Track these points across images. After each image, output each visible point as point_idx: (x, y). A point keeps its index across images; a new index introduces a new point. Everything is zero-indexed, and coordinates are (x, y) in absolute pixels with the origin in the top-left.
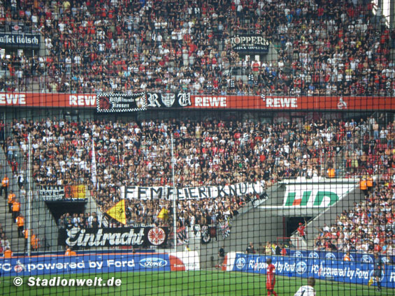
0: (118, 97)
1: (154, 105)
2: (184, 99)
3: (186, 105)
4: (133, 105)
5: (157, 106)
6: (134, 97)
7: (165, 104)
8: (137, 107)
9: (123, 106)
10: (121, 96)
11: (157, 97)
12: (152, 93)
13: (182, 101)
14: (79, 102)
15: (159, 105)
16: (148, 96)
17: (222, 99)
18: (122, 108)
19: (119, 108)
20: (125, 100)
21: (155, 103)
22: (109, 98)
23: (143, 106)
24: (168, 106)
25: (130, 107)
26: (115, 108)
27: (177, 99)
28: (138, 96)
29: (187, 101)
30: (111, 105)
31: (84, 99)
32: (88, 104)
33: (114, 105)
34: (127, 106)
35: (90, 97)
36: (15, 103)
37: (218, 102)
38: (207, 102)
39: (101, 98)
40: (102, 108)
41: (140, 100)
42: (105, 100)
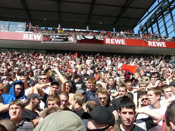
0: (56, 36)
1: (80, 39)
3: (101, 39)
4: (66, 40)
5: (82, 39)
6: (67, 36)
8: (68, 41)
9: (59, 40)
10: (58, 35)
11: (82, 36)
12: (79, 35)
16: (76, 36)
19: (56, 41)
22: (50, 36)
23: (72, 41)
26: (53, 41)
27: (95, 37)
28: (69, 36)
30: (51, 40)
31: (33, 36)
32: (35, 39)
33: (53, 39)
34: (62, 40)
35: (38, 35)
37: (120, 42)
38: (114, 41)
39: (44, 36)
40: (45, 41)
41: (70, 37)
42: (47, 36)
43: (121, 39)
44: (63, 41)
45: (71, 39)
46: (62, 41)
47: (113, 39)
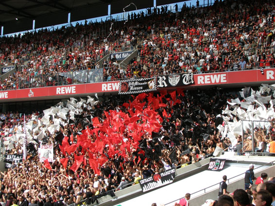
0: (135, 82)
2: (187, 79)
3: (189, 83)
4: (146, 87)
5: (164, 86)
6: (147, 81)
7: (171, 84)
8: (148, 88)
9: (138, 88)
10: (138, 81)
11: (165, 79)
12: (162, 77)
13: (186, 80)
14: (108, 88)
15: (166, 85)
16: (158, 79)
17: (222, 75)
18: (137, 90)
19: (135, 90)
20: (140, 84)
21: (163, 84)
22: (128, 83)
23: (153, 87)
24: (174, 85)
26: (132, 91)
27: (181, 79)
28: (150, 80)
29: (190, 80)
30: (129, 88)
31: (112, 85)
32: (114, 89)
33: (132, 88)
34: (142, 88)
35: (116, 84)
36: (70, 92)
37: (218, 79)
38: (209, 79)
39: (122, 84)
40: (123, 91)
41: (151, 82)
42: (125, 84)
43: (220, 74)
44: (143, 90)
45: (152, 85)
46: (141, 90)
47: (209, 76)
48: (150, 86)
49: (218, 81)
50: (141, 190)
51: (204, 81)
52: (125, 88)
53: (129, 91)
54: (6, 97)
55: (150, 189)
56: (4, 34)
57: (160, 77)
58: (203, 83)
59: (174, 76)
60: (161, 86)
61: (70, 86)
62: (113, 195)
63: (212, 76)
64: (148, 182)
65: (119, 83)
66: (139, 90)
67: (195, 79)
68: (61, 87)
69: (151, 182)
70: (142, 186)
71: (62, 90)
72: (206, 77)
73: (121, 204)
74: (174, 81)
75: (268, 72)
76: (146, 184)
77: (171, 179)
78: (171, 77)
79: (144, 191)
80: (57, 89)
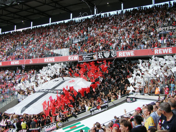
0: (86, 55)
1: (101, 58)
2: (113, 54)
3: (115, 56)
4: (92, 58)
5: (102, 58)
6: (93, 55)
8: (93, 59)
11: (102, 54)
12: (100, 52)
14: (72, 59)
15: (103, 57)
16: (98, 54)
18: (87, 60)
19: (86, 60)
20: (89, 57)
21: (101, 57)
22: (82, 56)
24: (107, 57)
25: (91, 59)
26: (84, 60)
27: (111, 54)
28: (94, 54)
30: (83, 59)
32: (75, 59)
33: (84, 59)
35: (76, 56)
36: (51, 61)
37: (130, 53)
38: (125, 54)
39: (79, 56)
40: (80, 61)
42: (81, 57)
43: (131, 51)
44: (90, 60)
47: (125, 52)
48: (94, 58)
49: (129, 55)
50: (91, 114)
51: (122, 55)
52: (81, 59)
53: (83, 60)
54: (18, 64)
55: (95, 113)
56: (16, 30)
57: (99, 53)
58: (121, 56)
59: (106, 52)
60: (100, 57)
61: (51, 58)
62: (76, 117)
63: (126, 52)
64: (94, 110)
65: (77, 56)
66: (88, 60)
67: (118, 54)
68: (47, 58)
69: (96, 109)
70: (91, 112)
71: (48, 60)
72: (123, 53)
73: (80, 122)
74: (107, 55)
75: (155, 50)
76: (93, 111)
77: (106, 108)
78: (105, 53)
79: (92, 114)
80: (45, 59)
